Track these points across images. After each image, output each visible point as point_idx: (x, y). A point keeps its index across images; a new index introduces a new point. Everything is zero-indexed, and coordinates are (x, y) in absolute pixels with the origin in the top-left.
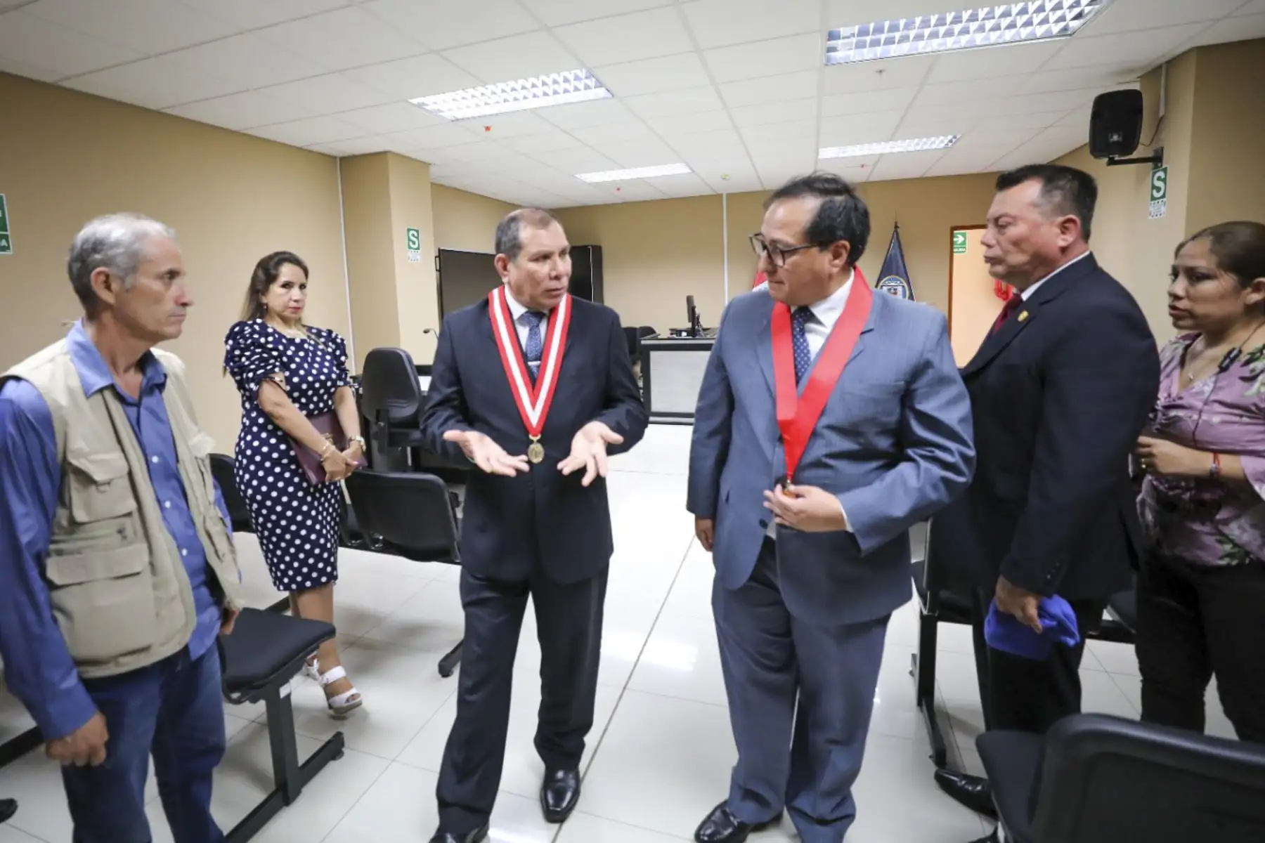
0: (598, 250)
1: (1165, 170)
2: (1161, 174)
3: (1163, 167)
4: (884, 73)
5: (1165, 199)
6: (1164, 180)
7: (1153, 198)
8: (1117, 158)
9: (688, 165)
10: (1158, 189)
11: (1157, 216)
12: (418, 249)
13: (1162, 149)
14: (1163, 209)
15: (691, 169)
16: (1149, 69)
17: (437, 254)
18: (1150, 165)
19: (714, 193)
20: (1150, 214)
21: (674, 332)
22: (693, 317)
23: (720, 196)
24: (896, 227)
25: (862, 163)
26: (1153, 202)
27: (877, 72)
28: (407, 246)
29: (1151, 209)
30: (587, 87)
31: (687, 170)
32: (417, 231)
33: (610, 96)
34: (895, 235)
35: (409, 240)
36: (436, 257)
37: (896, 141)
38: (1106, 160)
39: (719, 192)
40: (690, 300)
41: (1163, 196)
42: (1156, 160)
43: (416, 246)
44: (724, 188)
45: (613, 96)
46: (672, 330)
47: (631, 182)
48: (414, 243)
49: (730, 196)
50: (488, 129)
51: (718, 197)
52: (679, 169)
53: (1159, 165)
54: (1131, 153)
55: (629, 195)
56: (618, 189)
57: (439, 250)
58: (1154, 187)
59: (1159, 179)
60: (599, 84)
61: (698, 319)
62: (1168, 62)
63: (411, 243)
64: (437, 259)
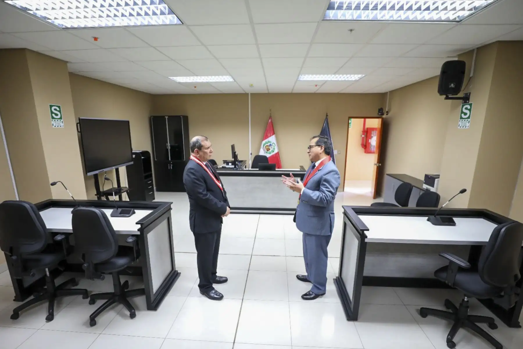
0: (186, 118)
1: (471, 105)
2: (469, 107)
3: (469, 103)
4: (353, 32)
5: (469, 120)
6: (470, 110)
7: (461, 118)
8: (450, 96)
9: (233, 78)
10: (465, 114)
11: (463, 127)
12: (61, 118)
13: (470, 93)
14: (468, 124)
15: (234, 79)
16: (467, 51)
17: (78, 122)
18: (461, 101)
19: (243, 92)
20: (459, 126)
21: (225, 162)
22: (235, 156)
23: (248, 94)
24: (327, 116)
25: (316, 84)
26: (461, 120)
27: (349, 30)
28: (51, 117)
29: (460, 123)
30: (162, 13)
31: (231, 80)
32: (59, 107)
33: (180, 22)
34: (326, 120)
35: (52, 113)
36: (77, 124)
37: (339, 74)
38: (445, 96)
39: (247, 93)
40: (233, 147)
41: (469, 118)
42: (466, 99)
43: (59, 117)
44: (249, 90)
45: (183, 24)
46: (223, 161)
47: (202, 84)
48: (56, 115)
49: (252, 94)
50: (96, 39)
51: (246, 95)
52: (227, 79)
53: (468, 102)
54: (457, 95)
55: (199, 90)
56: (195, 87)
57: (79, 119)
58: (462, 112)
59: (466, 109)
60: (171, 12)
61: (237, 156)
62: (478, 49)
63: (54, 115)
64: (79, 125)
